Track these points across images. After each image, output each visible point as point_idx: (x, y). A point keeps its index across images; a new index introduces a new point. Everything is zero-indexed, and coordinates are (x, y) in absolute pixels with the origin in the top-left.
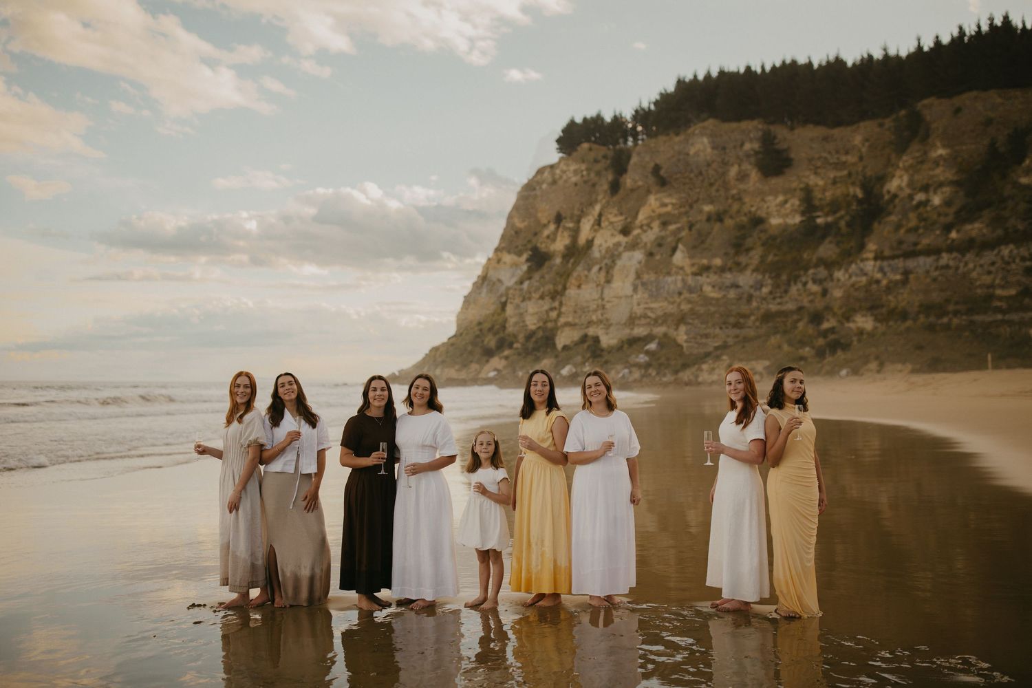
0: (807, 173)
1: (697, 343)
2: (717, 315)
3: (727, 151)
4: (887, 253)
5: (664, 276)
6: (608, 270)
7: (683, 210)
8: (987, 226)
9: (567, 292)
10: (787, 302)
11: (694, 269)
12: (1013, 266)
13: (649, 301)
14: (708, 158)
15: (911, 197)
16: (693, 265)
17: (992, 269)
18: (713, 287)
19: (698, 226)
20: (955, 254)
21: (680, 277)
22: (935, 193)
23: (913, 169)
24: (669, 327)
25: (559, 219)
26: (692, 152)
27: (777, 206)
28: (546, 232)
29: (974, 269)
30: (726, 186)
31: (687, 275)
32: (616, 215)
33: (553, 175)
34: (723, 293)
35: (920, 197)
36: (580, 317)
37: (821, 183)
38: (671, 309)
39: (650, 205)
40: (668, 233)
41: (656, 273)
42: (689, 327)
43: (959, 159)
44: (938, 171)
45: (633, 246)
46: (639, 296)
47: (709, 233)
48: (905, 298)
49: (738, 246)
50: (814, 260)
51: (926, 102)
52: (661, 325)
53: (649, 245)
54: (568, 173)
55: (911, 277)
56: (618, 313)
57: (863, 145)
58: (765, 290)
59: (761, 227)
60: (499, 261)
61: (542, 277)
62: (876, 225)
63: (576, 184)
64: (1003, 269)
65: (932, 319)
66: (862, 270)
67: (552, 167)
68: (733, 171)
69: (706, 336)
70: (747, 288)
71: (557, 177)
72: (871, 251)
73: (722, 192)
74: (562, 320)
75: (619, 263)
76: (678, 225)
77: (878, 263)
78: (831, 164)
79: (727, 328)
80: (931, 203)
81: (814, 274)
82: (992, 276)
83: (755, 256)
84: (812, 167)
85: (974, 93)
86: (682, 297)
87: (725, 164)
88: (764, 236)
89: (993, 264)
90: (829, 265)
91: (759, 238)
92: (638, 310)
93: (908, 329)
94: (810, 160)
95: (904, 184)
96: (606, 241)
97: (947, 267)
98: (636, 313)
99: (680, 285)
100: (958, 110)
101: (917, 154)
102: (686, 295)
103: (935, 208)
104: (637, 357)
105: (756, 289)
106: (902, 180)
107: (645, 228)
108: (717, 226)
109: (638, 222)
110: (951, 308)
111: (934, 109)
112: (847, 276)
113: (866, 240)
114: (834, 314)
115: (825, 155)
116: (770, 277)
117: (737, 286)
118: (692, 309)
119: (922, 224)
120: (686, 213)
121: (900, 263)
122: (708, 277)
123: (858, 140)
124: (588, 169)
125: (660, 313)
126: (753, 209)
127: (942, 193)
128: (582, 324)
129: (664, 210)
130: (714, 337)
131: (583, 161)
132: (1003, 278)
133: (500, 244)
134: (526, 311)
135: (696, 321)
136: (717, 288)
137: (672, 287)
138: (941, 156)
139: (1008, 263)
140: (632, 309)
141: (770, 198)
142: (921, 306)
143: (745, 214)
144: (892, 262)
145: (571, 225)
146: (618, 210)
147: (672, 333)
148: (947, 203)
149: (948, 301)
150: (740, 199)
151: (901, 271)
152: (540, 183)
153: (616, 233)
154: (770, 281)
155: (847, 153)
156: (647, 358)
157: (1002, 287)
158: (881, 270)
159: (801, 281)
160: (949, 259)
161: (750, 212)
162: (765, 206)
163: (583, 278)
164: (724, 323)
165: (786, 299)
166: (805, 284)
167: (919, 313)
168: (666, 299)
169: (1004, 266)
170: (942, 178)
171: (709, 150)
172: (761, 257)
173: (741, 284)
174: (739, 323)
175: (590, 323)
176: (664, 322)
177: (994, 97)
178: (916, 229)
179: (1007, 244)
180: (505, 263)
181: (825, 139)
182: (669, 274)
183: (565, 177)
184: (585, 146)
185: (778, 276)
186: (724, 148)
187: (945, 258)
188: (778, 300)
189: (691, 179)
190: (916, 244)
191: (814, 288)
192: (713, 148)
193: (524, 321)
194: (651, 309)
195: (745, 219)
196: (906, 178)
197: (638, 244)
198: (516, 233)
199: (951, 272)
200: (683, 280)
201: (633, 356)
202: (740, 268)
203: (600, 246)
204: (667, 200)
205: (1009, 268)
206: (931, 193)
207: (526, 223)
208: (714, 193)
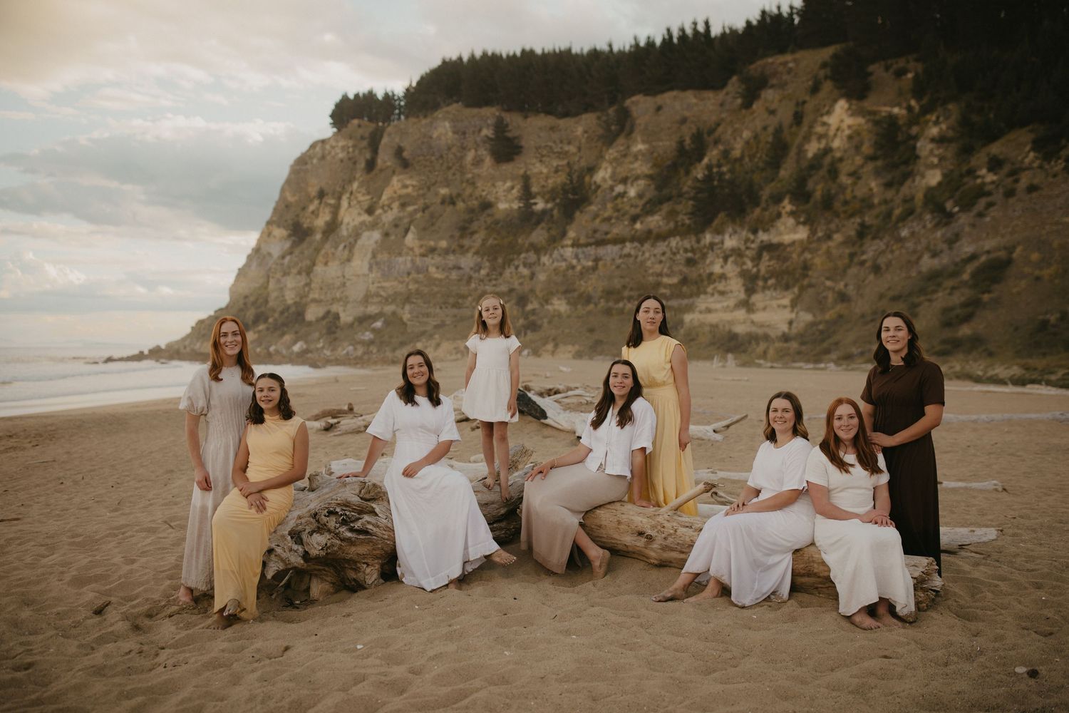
0: (534, 161)
1: (420, 322)
2: (439, 295)
3: (467, 136)
4: (582, 241)
5: (396, 257)
6: (351, 247)
7: (421, 192)
8: (664, 219)
9: (315, 268)
10: (501, 284)
11: (422, 251)
12: (678, 257)
13: (381, 280)
14: (449, 142)
15: (612, 188)
16: (421, 246)
17: (663, 258)
18: (437, 268)
19: (432, 209)
20: (636, 244)
21: (409, 258)
22: (632, 185)
23: (616, 162)
24: (397, 306)
25: (322, 195)
26: (435, 135)
27: (504, 191)
28: (312, 208)
29: (649, 259)
30: (462, 169)
31: (416, 256)
32: (364, 195)
33: (323, 149)
34: (446, 274)
35: (620, 188)
36: (326, 293)
37: (545, 171)
38: (401, 288)
39: (393, 186)
40: (406, 214)
41: (389, 253)
42: (413, 305)
43: (655, 154)
44: (636, 165)
45: (373, 226)
46: (373, 275)
47: (441, 215)
48: (592, 285)
49: (464, 230)
50: (527, 245)
51: (634, 99)
52: (391, 303)
53: (386, 225)
54: (336, 149)
55: (601, 263)
56: (356, 291)
57: (583, 136)
58: (483, 272)
59: (489, 211)
60: (269, 234)
61: (302, 253)
62: (577, 214)
63: (342, 161)
64: (671, 259)
65: (611, 304)
66: (562, 256)
67: (323, 142)
68: (470, 156)
69: (428, 315)
70: (468, 270)
71: (327, 152)
72: (570, 239)
73: (458, 176)
74: (311, 296)
75: (360, 242)
76: (416, 207)
77: (575, 249)
78: (554, 153)
79: (447, 308)
80: (627, 195)
81: (525, 258)
82: (662, 265)
83: (478, 239)
84: (538, 155)
85: (674, 93)
86: (411, 277)
87: (464, 148)
88: (489, 220)
89: (664, 254)
90: (538, 250)
91: (485, 222)
92: (373, 289)
93: (590, 313)
94: (538, 148)
95: (608, 176)
96: (353, 220)
97: (629, 255)
98: (370, 291)
99: (409, 265)
100: (659, 108)
101: (622, 148)
102: (414, 275)
103: (630, 199)
104: (363, 334)
105: (475, 271)
106: (606, 172)
107: (386, 208)
108: (449, 209)
109: (381, 202)
110: (626, 293)
111: (641, 105)
112: (551, 261)
113: (568, 227)
114: (537, 297)
115: (550, 144)
116: (488, 260)
117: (459, 268)
118: (417, 290)
119: (616, 214)
120: (423, 195)
121: (591, 250)
122: (432, 258)
123: (580, 130)
124: (354, 146)
125: (390, 292)
126: (484, 194)
127: (638, 185)
128: (328, 301)
129: (405, 191)
130: (434, 317)
131: (351, 138)
132: (670, 268)
133: (272, 217)
134: (286, 286)
135: (419, 301)
136: (440, 270)
137: (402, 267)
138: (640, 150)
139: (674, 254)
140: (368, 287)
141: (499, 184)
142: (603, 291)
143: (477, 199)
144: (585, 249)
145: (332, 201)
146: (366, 190)
147: (399, 311)
148: (640, 196)
149: (624, 287)
150: (473, 184)
151: (593, 257)
152: (311, 158)
153: (362, 212)
154: (487, 264)
155: (569, 143)
156: (372, 336)
157: (668, 276)
158: (577, 256)
159: (514, 265)
160: (631, 249)
161: (481, 196)
162: (494, 191)
163: (330, 255)
164: (445, 303)
165: (500, 281)
166: (517, 267)
167: (601, 297)
168: (396, 279)
169: (672, 256)
170: (639, 172)
171: (450, 134)
172: (483, 240)
173: (462, 266)
174: (458, 303)
175: (334, 300)
176: (394, 301)
177: (690, 97)
178: (608, 219)
179: (674, 236)
180: (275, 237)
181: (552, 129)
182: (400, 254)
183: (333, 153)
184: (356, 122)
185: (495, 259)
186: (464, 133)
187: (629, 248)
188: (494, 282)
189: (431, 162)
190: (607, 233)
191: (525, 271)
192: (455, 133)
193: (283, 296)
194: (382, 287)
195: (475, 203)
196: (609, 170)
197: (377, 224)
198: (287, 206)
199: (631, 260)
200: (412, 261)
201: (360, 333)
202: (463, 250)
203: (348, 224)
204: (408, 182)
205: (675, 258)
206: (629, 185)
207: (296, 198)
208: (450, 176)
